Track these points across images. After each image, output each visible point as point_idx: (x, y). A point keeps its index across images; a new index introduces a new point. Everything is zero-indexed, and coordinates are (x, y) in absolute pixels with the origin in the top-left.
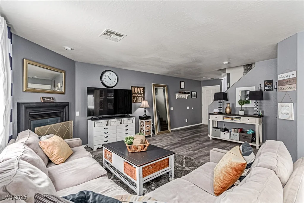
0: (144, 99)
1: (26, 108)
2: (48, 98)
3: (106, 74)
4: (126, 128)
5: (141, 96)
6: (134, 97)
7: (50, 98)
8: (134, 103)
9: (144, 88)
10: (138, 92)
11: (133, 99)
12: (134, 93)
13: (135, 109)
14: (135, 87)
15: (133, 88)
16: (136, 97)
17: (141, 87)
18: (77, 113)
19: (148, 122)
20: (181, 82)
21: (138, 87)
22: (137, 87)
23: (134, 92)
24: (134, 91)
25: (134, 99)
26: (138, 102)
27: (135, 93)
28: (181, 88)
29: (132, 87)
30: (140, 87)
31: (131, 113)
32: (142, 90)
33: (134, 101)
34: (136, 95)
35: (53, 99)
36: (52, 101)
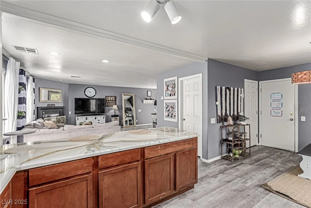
0: (115, 104)
1: (41, 109)
2: (51, 104)
3: (87, 90)
4: (99, 122)
5: (113, 102)
6: (108, 103)
7: (53, 104)
8: (108, 106)
9: (115, 97)
10: (111, 100)
11: (107, 104)
12: (108, 101)
13: (109, 110)
14: (109, 96)
15: (107, 97)
16: (109, 103)
17: (113, 97)
18: (70, 113)
19: (116, 119)
20: (147, 91)
21: (110, 97)
24: (108, 99)
25: (108, 104)
26: (111, 106)
27: (109, 101)
28: (147, 96)
29: (106, 97)
31: (104, 113)
32: (114, 98)
34: (109, 102)
35: (54, 105)
36: (54, 106)
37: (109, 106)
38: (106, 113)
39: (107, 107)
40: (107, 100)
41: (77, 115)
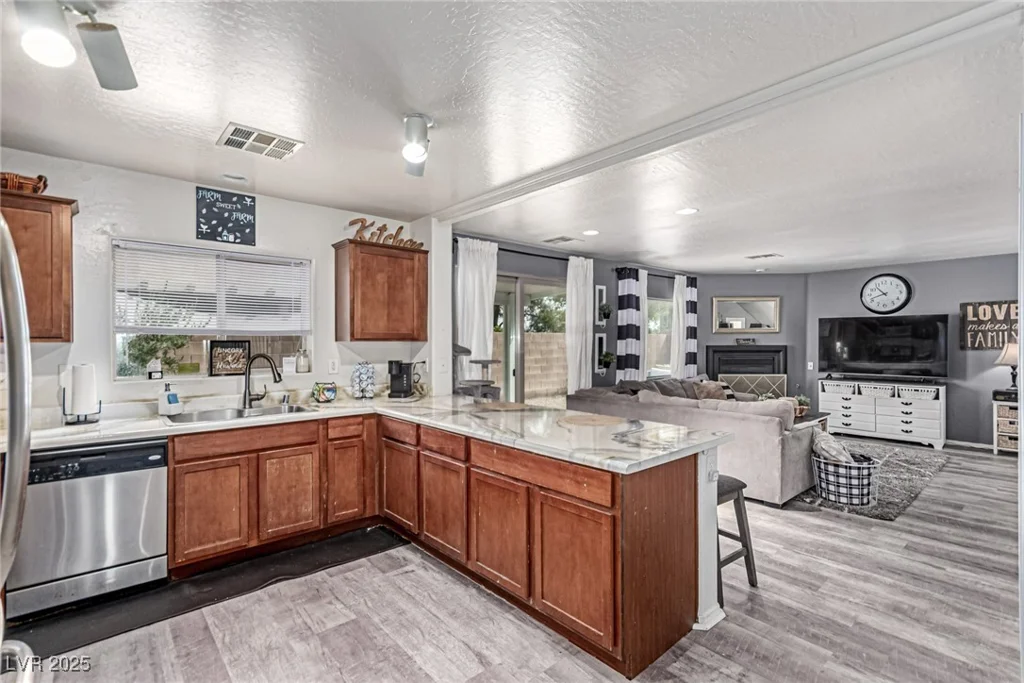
1: (715, 352)
2: (745, 340)
3: (872, 285)
5: (1009, 330)
6: (976, 332)
7: (749, 340)
8: (974, 348)
10: (994, 319)
11: (969, 340)
12: (973, 322)
13: (983, 366)
14: (980, 304)
15: (970, 309)
16: (985, 332)
17: (1008, 303)
18: (809, 365)
21: (991, 304)
22: (987, 303)
23: (975, 319)
24: (976, 315)
25: (974, 337)
26: (992, 347)
27: (980, 322)
29: (964, 306)
30: (1006, 302)
32: (1014, 311)
33: (973, 343)
34: (982, 327)
35: (754, 340)
36: (751, 343)
37: (980, 347)
38: (963, 376)
39: (970, 354)
40: (970, 317)
41: (825, 375)
